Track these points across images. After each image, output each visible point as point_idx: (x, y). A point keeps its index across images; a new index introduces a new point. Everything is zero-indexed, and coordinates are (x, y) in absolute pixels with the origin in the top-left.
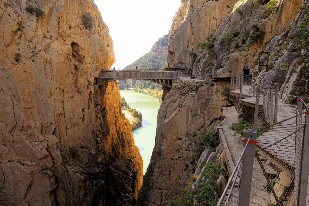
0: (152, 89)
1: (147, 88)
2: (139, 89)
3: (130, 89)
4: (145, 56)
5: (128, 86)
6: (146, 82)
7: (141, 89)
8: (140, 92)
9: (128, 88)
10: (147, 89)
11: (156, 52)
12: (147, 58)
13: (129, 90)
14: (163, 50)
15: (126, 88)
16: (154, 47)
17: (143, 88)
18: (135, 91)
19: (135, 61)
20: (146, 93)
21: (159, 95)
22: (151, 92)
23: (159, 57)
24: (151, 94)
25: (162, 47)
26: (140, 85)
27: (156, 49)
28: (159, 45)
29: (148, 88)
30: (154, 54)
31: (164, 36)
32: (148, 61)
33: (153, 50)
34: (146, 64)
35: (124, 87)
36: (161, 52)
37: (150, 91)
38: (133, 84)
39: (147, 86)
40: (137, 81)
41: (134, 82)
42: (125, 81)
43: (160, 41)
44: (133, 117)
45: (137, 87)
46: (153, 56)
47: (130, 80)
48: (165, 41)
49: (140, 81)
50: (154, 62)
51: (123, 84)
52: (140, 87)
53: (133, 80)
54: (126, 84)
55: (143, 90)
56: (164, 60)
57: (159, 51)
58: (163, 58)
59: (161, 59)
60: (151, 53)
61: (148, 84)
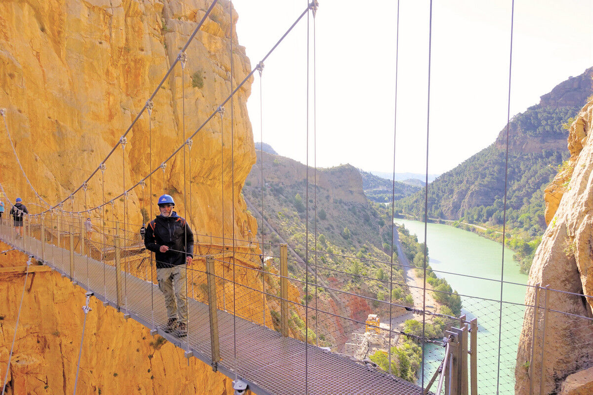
0: (497, 225)
1: (485, 221)
2: (465, 223)
3: (445, 221)
4: (483, 154)
5: (442, 215)
6: (482, 209)
7: (471, 222)
8: (468, 230)
9: (443, 220)
10: (484, 225)
11: (508, 144)
12: (487, 158)
13: (444, 223)
14: (525, 138)
15: (438, 220)
16: (503, 133)
17: (476, 220)
18: (457, 227)
19: (460, 165)
20: (482, 234)
21: (514, 241)
22: (493, 232)
23: (515, 155)
24: (492, 236)
25: (525, 132)
26: (468, 214)
28: (517, 128)
29: (487, 222)
30: (504, 148)
31: (530, 108)
32: (490, 163)
33: (499, 141)
34: (485, 169)
35: (433, 217)
36: (522, 143)
37: (491, 228)
38: (452, 212)
39: (485, 218)
40: (463, 206)
41: (456, 207)
42: (436, 205)
43: (518, 120)
44: (437, 301)
45: (461, 219)
46: (500, 152)
47: (446, 204)
48: (530, 119)
49: (470, 206)
50: (501, 164)
51: (431, 211)
52: (469, 218)
53: (453, 203)
54: (438, 210)
55: (474, 225)
56: (528, 159)
57: (515, 142)
58: (526, 157)
59: (522, 158)
60: (496, 146)
61: (488, 212)
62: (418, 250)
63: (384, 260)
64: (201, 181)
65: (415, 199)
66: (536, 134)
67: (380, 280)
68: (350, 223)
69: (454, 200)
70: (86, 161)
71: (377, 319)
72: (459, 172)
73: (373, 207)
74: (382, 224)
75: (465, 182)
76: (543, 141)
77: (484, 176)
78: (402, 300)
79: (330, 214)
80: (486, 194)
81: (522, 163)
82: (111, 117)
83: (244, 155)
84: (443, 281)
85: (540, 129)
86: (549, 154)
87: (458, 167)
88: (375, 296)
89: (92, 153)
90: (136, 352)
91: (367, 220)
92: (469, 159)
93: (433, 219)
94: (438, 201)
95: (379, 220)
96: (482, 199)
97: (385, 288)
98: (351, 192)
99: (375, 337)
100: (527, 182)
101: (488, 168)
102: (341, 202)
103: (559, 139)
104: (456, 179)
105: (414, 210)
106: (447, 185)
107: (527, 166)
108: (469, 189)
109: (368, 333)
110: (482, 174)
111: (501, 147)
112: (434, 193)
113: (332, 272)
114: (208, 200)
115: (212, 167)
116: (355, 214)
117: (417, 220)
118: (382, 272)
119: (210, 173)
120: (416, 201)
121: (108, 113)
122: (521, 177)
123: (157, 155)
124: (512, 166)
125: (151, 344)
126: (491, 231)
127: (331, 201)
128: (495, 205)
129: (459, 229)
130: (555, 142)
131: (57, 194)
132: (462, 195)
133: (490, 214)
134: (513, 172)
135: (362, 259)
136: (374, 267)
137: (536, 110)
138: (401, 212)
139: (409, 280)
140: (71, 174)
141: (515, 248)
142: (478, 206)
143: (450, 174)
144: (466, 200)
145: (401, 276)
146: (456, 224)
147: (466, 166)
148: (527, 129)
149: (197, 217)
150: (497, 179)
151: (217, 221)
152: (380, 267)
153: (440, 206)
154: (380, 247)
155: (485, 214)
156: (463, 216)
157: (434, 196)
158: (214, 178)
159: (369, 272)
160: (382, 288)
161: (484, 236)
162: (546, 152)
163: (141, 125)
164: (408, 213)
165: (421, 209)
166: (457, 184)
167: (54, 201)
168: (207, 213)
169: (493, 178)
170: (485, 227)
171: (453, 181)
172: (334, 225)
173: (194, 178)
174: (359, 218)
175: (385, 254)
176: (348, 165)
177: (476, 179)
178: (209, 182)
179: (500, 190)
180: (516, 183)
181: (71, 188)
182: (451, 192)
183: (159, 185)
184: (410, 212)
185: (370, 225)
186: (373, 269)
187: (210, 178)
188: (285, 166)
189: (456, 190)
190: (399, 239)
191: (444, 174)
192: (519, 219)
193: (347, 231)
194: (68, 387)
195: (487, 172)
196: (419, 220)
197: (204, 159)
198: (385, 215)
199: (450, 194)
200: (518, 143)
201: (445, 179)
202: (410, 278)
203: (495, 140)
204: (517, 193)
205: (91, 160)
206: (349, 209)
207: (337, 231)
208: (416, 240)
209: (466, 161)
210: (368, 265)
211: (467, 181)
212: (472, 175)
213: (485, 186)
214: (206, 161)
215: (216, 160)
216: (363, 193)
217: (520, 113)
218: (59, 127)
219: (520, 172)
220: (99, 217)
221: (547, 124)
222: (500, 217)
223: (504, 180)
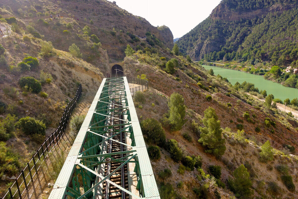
1: (218, 60)
2: (206, 62)
4: (205, 22)
8: (210, 65)
10: (219, 62)
11: (220, 16)
12: (208, 25)
14: (230, 12)
17: (213, 60)
19: (192, 30)
23: (225, 22)
25: (230, 9)
26: (207, 56)
27: (220, 12)
28: (225, 7)
29: (221, 60)
30: (218, 18)
32: (212, 28)
34: (210, 31)
36: (228, 16)
38: (196, 56)
40: (202, 53)
41: (198, 54)
43: (225, 2)
45: (202, 60)
46: (216, 21)
47: (191, 52)
48: (232, 1)
49: (207, 52)
50: (219, 28)
52: (207, 59)
53: (196, 51)
55: (215, 63)
56: (232, 24)
57: (224, 15)
58: (231, 23)
59: (229, 24)
61: (220, 54)
66: (236, 9)
69: (196, 49)
75: (199, 39)
76: (240, 13)
77: (211, 35)
80: (214, 45)
81: (229, 26)
85: (238, 7)
86: (244, 21)
96: (213, 48)
100: (236, 37)
103: (249, 12)
107: (233, 28)
108: (203, 43)
110: (209, 34)
111: (215, 19)
122: (231, 34)
126: (228, 65)
130: (246, 14)
132: (200, 46)
133: (222, 56)
134: (226, 32)
141: (256, 73)
142: (212, 52)
144: (203, 49)
146: (201, 63)
148: (231, 7)
150: (218, 36)
155: (219, 56)
156: (203, 58)
157: (182, 49)
161: (224, 68)
162: (242, 19)
169: (216, 36)
170: (221, 63)
177: (207, 37)
192: (243, 57)
195: (212, 32)
199: (192, 46)
200: (226, 15)
201: (186, 39)
204: (232, 43)
211: (201, 38)
212: (203, 35)
213: (213, 40)
219: (230, 32)
221: (241, 4)
222: (229, 57)
223: (221, 37)
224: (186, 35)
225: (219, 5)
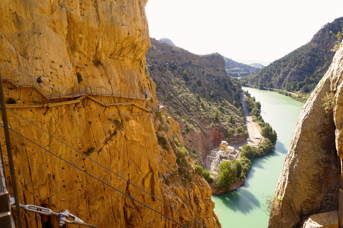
0: (305, 93)
1: (297, 91)
2: (285, 91)
3: (274, 89)
4: (302, 48)
5: (271, 86)
6: (297, 83)
7: (289, 91)
8: (287, 95)
10: (297, 92)
11: (319, 43)
12: (304, 51)
13: (272, 90)
15: (269, 88)
16: (316, 36)
17: (292, 90)
19: (286, 55)
20: (294, 98)
22: (302, 97)
23: (322, 50)
24: (301, 99)
25: (330, 35)
26: (288, 85)
27: (320, 38)
28: (325, 32)
29: (299, 91)
30: (315, 45)
31: (336, 20)
32: (305, 55)
33: (314, 41)
34: (302, 58)
36: (327, 43)
37: (301, 95)
38: (278, 84)
39: (298, 88)
40: (285, 81)
41: (281, 81)
42: (268, 79)
43: (327, 27)
44: (262, 136)
45: (283, 89)
46: (313, 47)
47: (275, 79)
48: (335, 27)
49: (289, 81)
50: (312, 55)
51: (265, 83)
52: (288, 88)
53: (280, 79)
54: (270, 83)
55: (290, 93)
56: (330, 53)
57: (323, 42)
58: (329, 51)
59: (326, 52)
60: (311, 44)
62: (254, 106)
63: (234, 110)
64: (116, 57)
65: (256, 76)
67: (231, 122)
68: (216, 88)
69: (280, 77)
70: (36, 40)
71: (227, 144)
72: (285, 60)
73: (230, 79)
74: (235, 90)
75: (288, 66)
77: (300, 63)
78: (242, 134)
79: (204, 83)
80: (300, 74)
81: (326, 55)
82: (52, 11)
83: (143, 41)
84: (268, 125)
87: (285, 56)
88: (226, 131)
89: (40, 35)
90: (75, 157)
91: (226, 87)
92: (293, 52)
93: (266, 88)
94: (270, 77)
95: (233, 87)
96: (297, 77)
97: (233, 126)
98: (218, 70)
99: (225, 153)
100: (327, 67)
101: (303, 58)
102: (211, 76)
104: (282, 63)
105: (255, 82)
106: (277, 68)
107: (329, 57)
108: (290, 70)
109: (221, 151)
110: (299, 62)
111: (314, 45)
112: (268, 72)
113: (202, 116)
114: (120, 70)
115: (122, 49)
116: (219, 83)
117: (256, 88)
118: (232, 117)
119: (121, 53)
120: (257, 77)
121: (50, 9)
122: (323, 64)
123: (86, 39)
124: (319, 57)
125: (84, 152)
126: (301, 96)
127: (205, 75)
128: (305, 80)
129: (281, 94)
131: (18, 61)
132: (285, 74)
133: (301, 86)
134: (319, 61)
135: (221, 109)
136: (227, 115)
137: (340, 21)
138: (247, 83)
139: (247, 122)
140: (26, 48)
142: (294, 81)
143: (279, 61)
144: (288, 77)
145: (243, 120)
146: (279, 92)
147: (290, 56)
149: (112, 80)
150: (309, 65)
151: (126, 82)
152: (231, 115)
153: (271, 80)
154: (232, 103)
155: (298, 86)
156: (284, 86)
157: (268, 74)
158: (124, 56)
159: (224, 117)
160: (231, 127)
161: (296, 99)
163: (73, 18)
164: (251, 84)
165: (259, 82)
166: (283, 67)
167: (16, 65)
168: (119, 77)
169: (306, 64)
170: (297, 94)
171: (281, 66)
172: (206, 89)
173: (111, 55)
174: (221, 85)
175: (235, 107)
176: (217, 53)
177: (295, 64)
178: (121, 59)
179: (309, 72)
180: (320, 68)
181: (27, 57)
182: (279, 72)
183: (89, 59)
184: (253, 83)
185: (228, 90)
186: (227, 116)
187: (121, 56)
188: (178, 53)
189: (282, 71)
190: (244, 99)
191: (276, 60)
193: (213, 93)
194: (33, 174)
195: (303, 60)
196: (257, 88)
197: (117, 43)
198: (237, 85)
199: (278, 73)
200: (325, 42)
201: (276, 64)
202: (248, 122)
203: (311, 40)
204: (319, 74)
205: (40, 39)
206: (216, 80)
207: (207, 93)
208: (254, 100)
209: (291, 53)
210: (224, 113)
211: (289, 66)
212: (293, 62)
213: (300, 69)
214: (118, 44)
215: (124, 44)
216: (224, 71)
217: (329, 23)
218: (17, 17)
219: (323, 61)
220: (46, 76)
222: (307, 88)
223: (312, 66)
224: (277, 61)
225: (320, 30)
